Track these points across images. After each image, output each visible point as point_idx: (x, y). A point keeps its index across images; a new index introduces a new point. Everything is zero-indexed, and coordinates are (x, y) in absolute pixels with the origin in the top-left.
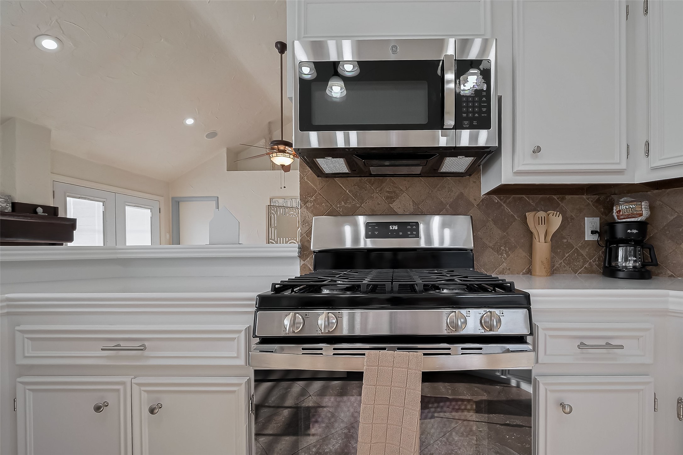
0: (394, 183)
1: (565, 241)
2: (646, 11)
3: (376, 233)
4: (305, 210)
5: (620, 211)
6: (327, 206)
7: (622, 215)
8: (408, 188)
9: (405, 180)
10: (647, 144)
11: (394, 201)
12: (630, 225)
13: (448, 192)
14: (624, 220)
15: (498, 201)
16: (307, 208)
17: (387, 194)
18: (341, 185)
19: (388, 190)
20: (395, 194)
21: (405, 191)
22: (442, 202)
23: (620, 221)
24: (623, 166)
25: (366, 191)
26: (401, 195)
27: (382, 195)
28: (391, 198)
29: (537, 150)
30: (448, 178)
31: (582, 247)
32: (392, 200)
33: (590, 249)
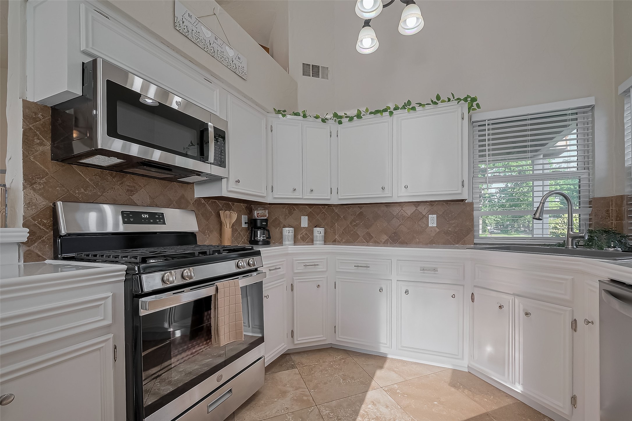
0: (133, 179)
1: (235, 227)
2: (272, 131)
3: (132, 220)
4: (32, 192)
5: (258, 213)
6: (63, 190)
7: (259, 216)
8: (146, 185)
9: (143, 179)
10: (272, 187)
11: (134, 194)
12: (262, 220)
13: (175, 192)
14: (260, 218)
15: (204, 202)
16: (34, 190)
17: (127, 188)
18: (80, 173)
19: (128, 184)
20: (134, 188)
21: (143, 187)
22: (171, 199)
23: (258, 218)
24: (265, 195)
25: (107, 182)
26: (140, 190)
27: (123, 188)
28: (132, 191)
29: (238, 181)
30: (174, 183)
31: (241, 231)
32: (132, 193)
33: (244, 231)
